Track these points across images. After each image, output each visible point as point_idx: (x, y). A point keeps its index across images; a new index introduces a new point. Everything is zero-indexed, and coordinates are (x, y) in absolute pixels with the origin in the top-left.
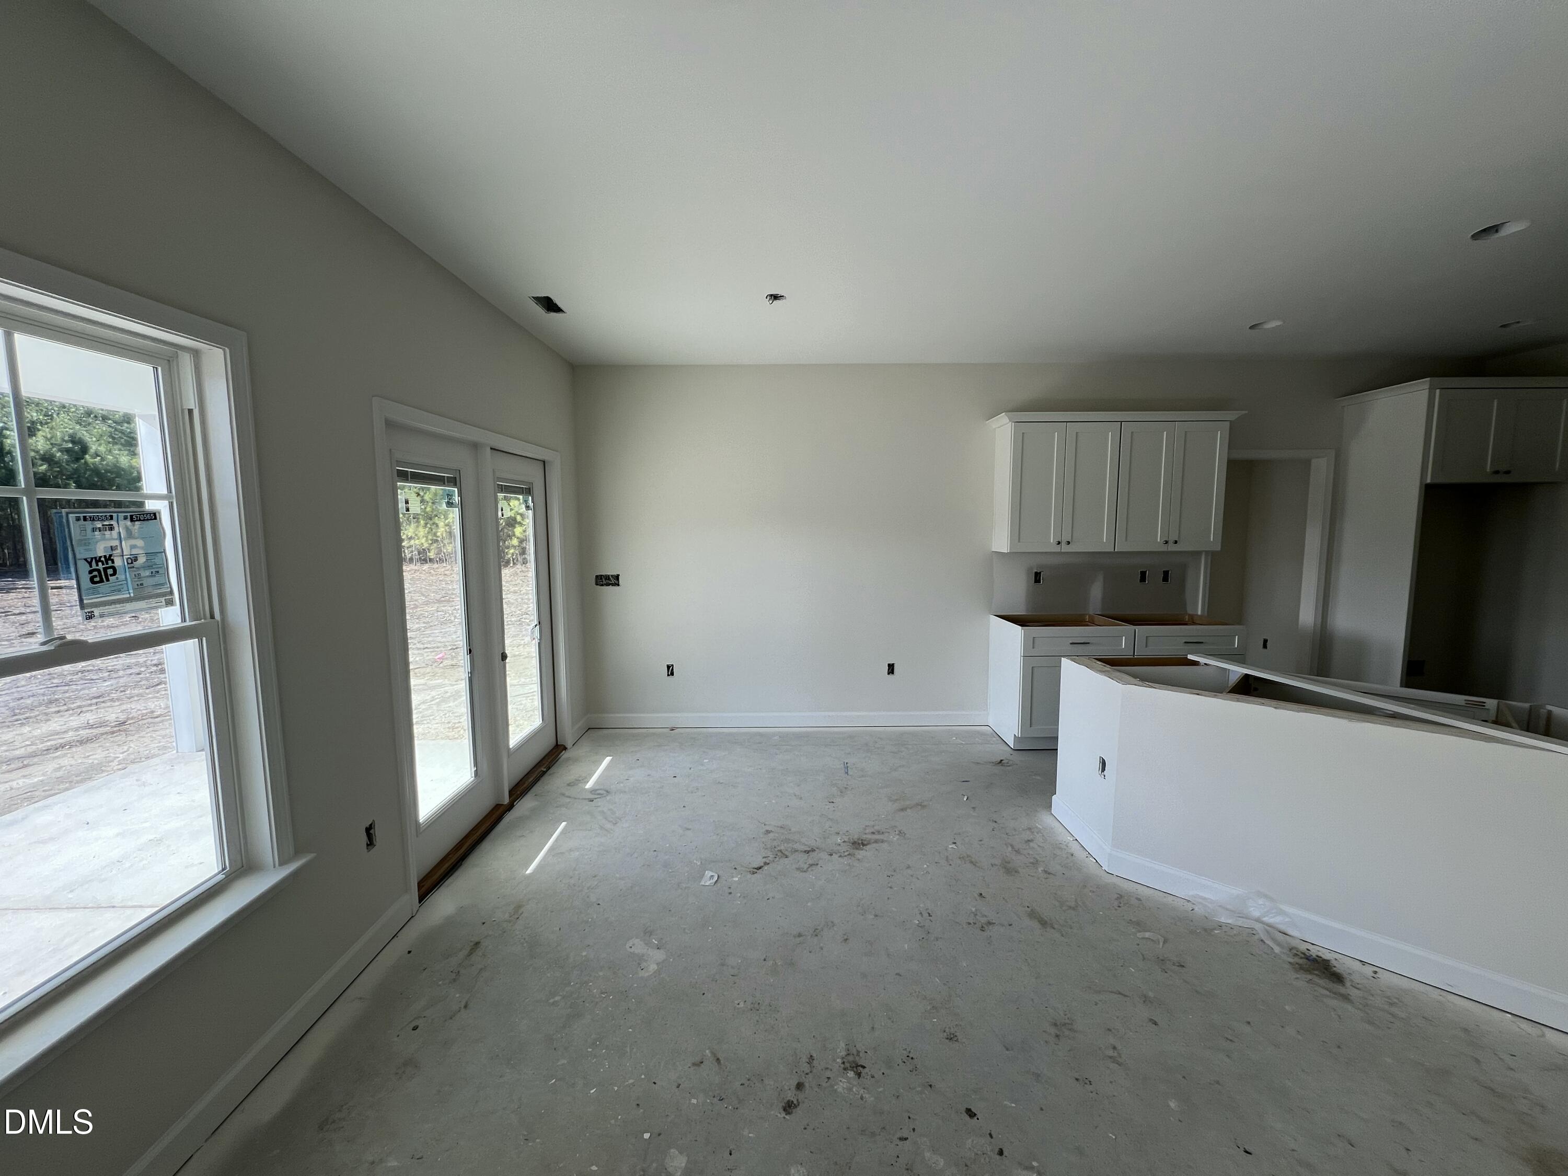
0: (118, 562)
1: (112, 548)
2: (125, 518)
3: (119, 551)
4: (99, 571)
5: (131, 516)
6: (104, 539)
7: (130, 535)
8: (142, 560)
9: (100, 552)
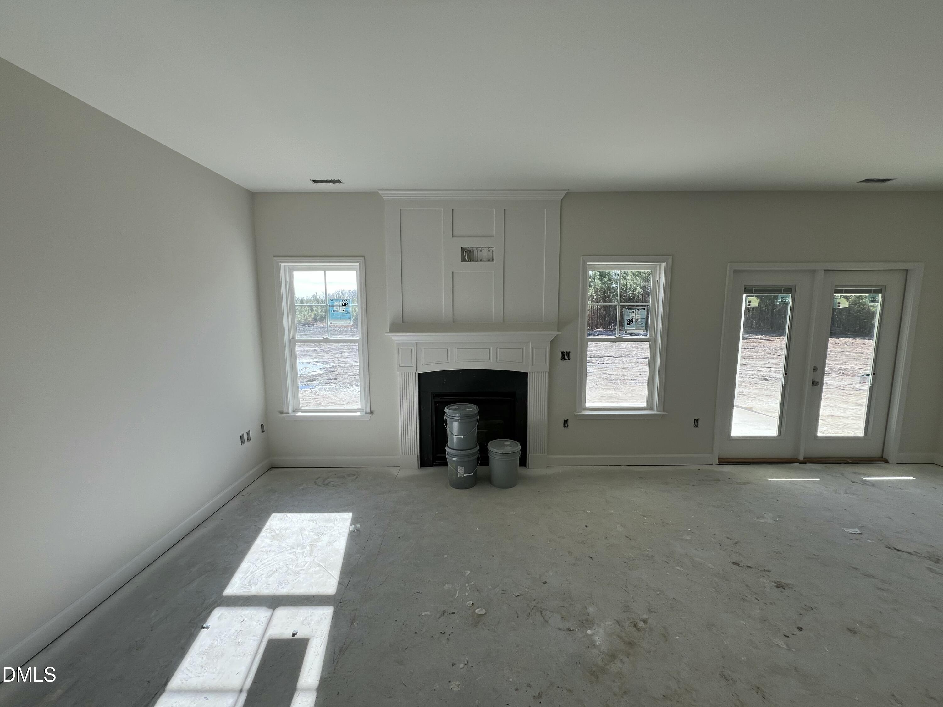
0: (634, 320)
1: (633, 317)
2: (637, 310)
4: (629, 322)
6: (632, 315)
7: (638, 314)
8: (639, 320)
9: (631, 317)
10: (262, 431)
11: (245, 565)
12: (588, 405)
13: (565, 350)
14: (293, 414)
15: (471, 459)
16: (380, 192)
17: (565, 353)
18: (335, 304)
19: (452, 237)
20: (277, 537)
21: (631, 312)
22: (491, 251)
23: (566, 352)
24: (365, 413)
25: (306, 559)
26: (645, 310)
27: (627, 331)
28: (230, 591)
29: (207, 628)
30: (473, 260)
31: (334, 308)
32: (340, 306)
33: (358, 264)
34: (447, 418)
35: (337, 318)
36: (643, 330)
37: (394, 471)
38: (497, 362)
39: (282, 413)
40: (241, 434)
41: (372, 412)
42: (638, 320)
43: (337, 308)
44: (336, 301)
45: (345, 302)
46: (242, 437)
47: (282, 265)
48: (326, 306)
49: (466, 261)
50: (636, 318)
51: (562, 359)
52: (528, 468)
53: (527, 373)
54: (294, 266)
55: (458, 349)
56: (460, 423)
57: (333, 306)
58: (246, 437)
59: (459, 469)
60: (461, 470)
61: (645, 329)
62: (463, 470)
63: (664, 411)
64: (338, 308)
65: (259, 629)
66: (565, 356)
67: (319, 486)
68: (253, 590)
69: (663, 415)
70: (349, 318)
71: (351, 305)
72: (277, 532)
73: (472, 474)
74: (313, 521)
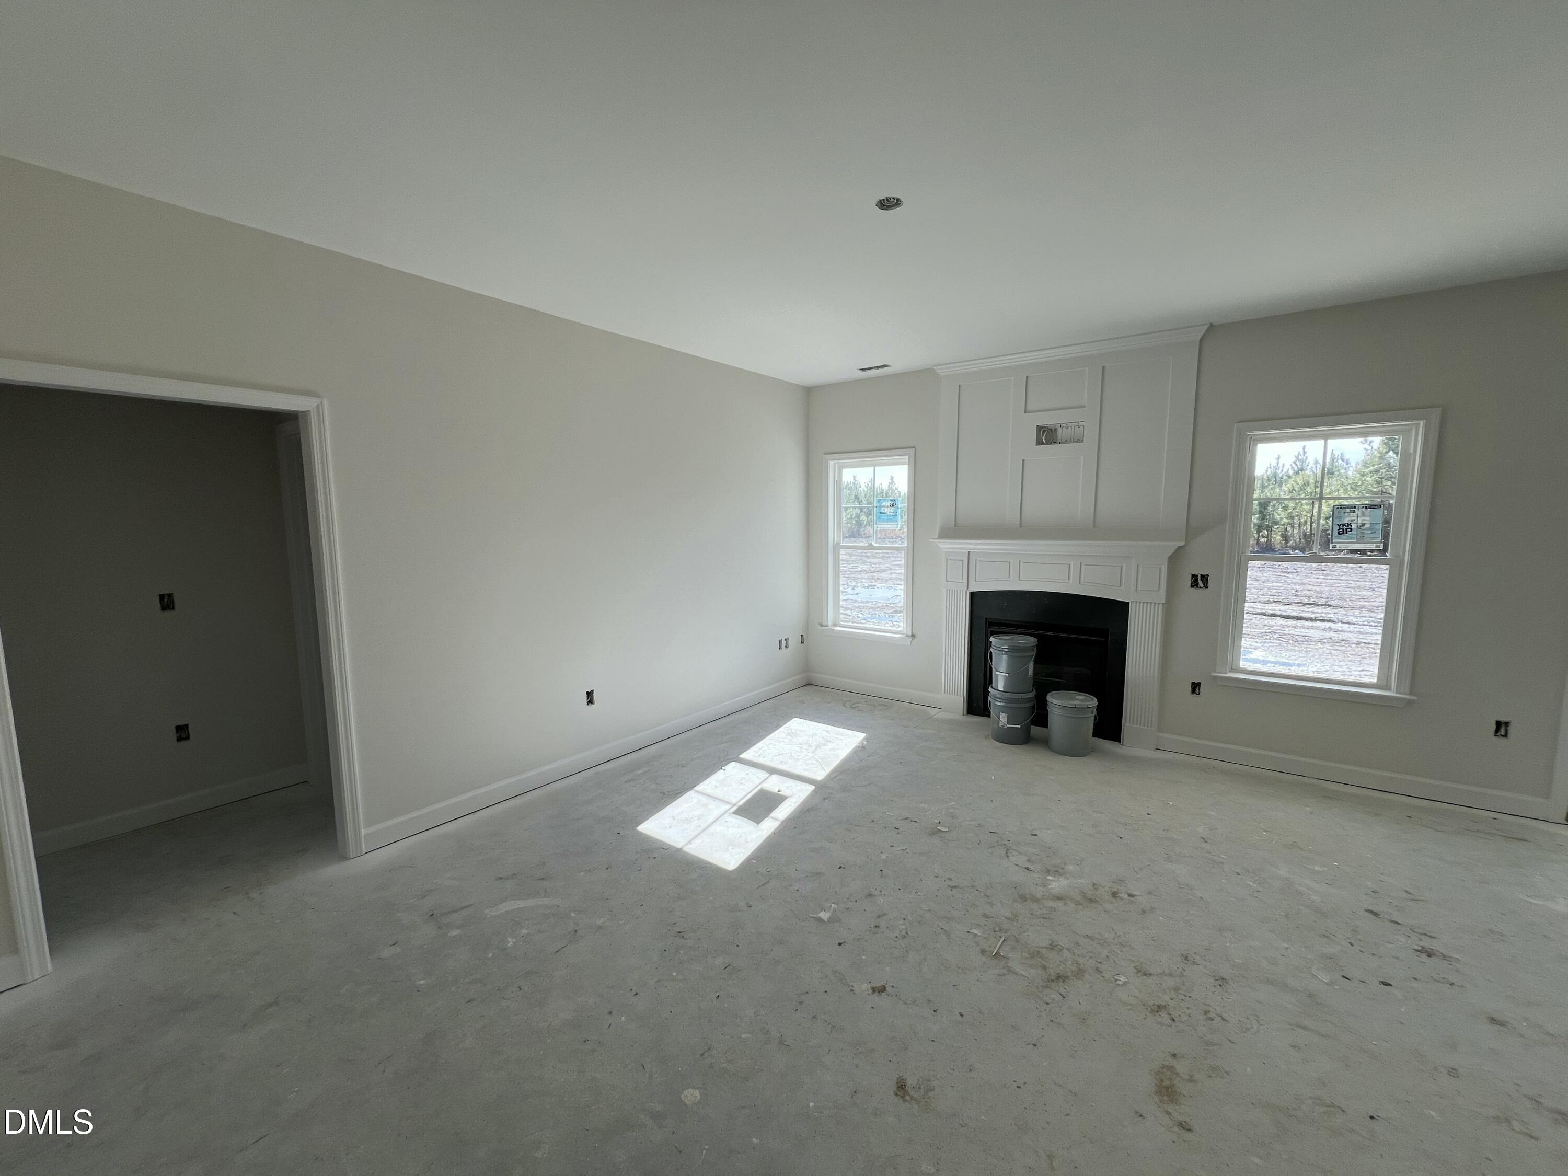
0: (1354, 526)
1: (1352, 520)
2: (1363, 507)
3: (1355, 521)
4: (1343, 529)
5: (1366, 507)
6: (1349, 516)
7: (1363, 515)
8: (1367, 526)
9: (1346, 521)
10: (801, 642)
11: (760, 744)
12: (1243, 664)
13: (1199, 572)
14: (833, 628)
15: (1023, 706)
16: (935, 368)
17: (1199, 577)
18: (882, 505)
19: (1024, 412)
20: (792, 734)
21: (1348, 512)
22: (1082, 427)
23: (1201, 575)
24: (906, 636)
25: (808, 754)
26: (1381, 507)
27: (1338, 546)
28: (745, 756)
29: (724, 770)
30: (1055, 441)
31: (881, 510)
32: (887, 507)
33: (907, 457)
34: (991, 650)
35: (884, 520)
36: (1374, 545)
37: (933, 712)
38: (1080, 583)
39: (821, 625)
40: (780, 639)
41: (913, 636)
42: (1363, 525)
43: (884, 510)
44: (884, 501)
45: (893, 502)
46: (780, 642)
47: (831, 463)
48: (874, 507)
49: (1043, 444)
50: (1360, 522)
51: (1192, 586)
52: (1122, 745)
53: (1128, 603)
54: (845, 462)
55: (1023, 563)
56: (1009, 657)
57: (880, 507)
58: (784, 643)
59: (1001, 717)
60: (1003, 718)
61: (1381, 542)
62: (1006, 718)
63: (1411, 694)
64: (886, 509)
65: (757, 782)
66: (1201, 581)
67: (847, 707)
68: (761, 760)
69: (1410, 702)
70: (896, 521)
71: (900, 506)
72: (793, 731)
73: (1019, 726)
74: (827, 731)
